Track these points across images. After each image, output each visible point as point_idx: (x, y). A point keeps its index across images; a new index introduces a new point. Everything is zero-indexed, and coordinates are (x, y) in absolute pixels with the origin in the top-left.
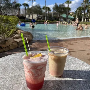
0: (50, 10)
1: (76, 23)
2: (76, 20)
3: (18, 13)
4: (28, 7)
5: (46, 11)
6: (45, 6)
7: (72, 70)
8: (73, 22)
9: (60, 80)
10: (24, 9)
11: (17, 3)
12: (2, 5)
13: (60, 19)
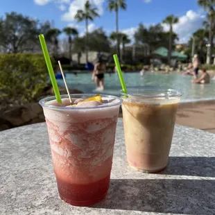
0: (129, 41)
1: (192, 67)
2: (191, 62)
3: (54, 50)
4: (76, 36)
5: (119, 44)
6: (115, 31)
7: (193, 155)
8: (184, 65)
9: (160, 180)
10: (67, 40)
11: (52, 28)
12: (17, 34)
13: (151, 60)
